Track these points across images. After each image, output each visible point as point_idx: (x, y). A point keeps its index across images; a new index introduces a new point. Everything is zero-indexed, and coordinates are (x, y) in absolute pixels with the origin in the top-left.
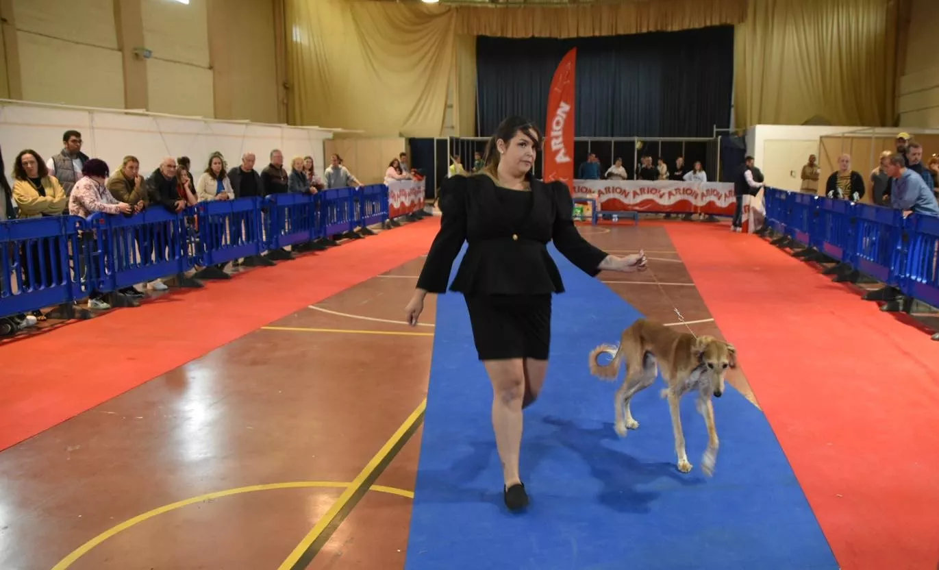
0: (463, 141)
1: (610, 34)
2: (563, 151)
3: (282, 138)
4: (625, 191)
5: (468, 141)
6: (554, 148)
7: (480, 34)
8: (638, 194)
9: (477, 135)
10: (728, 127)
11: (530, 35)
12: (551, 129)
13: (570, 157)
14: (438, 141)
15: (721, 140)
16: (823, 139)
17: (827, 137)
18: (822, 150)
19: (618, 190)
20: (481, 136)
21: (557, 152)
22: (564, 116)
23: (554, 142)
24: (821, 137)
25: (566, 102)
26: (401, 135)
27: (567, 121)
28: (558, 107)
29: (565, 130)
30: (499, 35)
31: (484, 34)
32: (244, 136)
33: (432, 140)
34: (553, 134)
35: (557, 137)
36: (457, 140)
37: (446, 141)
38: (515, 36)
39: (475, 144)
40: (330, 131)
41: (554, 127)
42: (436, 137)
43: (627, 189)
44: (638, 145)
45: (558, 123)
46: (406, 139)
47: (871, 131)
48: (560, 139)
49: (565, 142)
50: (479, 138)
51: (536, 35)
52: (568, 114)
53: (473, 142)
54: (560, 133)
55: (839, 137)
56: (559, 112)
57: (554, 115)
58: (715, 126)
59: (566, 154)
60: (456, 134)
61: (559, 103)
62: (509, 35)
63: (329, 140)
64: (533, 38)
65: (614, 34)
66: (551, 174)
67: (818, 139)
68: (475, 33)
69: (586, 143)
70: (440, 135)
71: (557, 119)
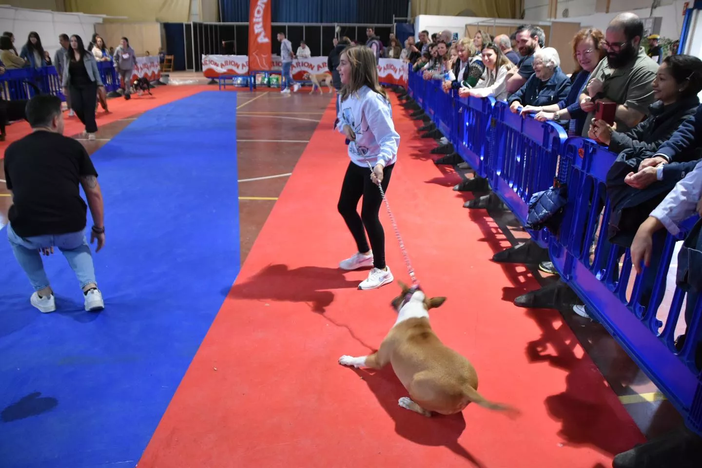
0: (206, 26)
2: (263, 34)
3: (53, 22)
4: (311, 65)
5: (211, 26)
6: (256, 31)
8: (321, 67)
9: (220, 21)
10: (407, 16)
12: (253, 16)
13: (268, 38)
14: (186, 25)
15: (396, 27)
16: (468, 27)
17: (470, 25)
18: (467, 33)
19: (306, 65)
20: (223, 21)
21: (258, 35)
22: (263, 6)
23: (255, 27)
24: (466, 26)
26: (157, 21)
29: (264, 17)
32: (14, 19)
33: (181, 25)
34: (255, 20)
35: (258, 23)
36: (201, 25)
37: (190, 25)
39: (218, 28)
40: (100, 17)
42: (185, 22)
43: (313, 64)
44: (337, 29)
45: (259, 12)
46: (161, 24)
47: (493, 21)
48: (261, 25)
49: (264, 27)
50: (222, 23)
52: (266, 4)
53: (216, 26)
54: (260, 20)
55: (475, 25)
56: (260, 3)
58: (394, 16)
59: (265, 37)
60: (198, 19)
63: (99, 24)
66: (254, 52)
67: (464, 26)
69: (302, 27)
70: (188, 21)
71: (258, 8)
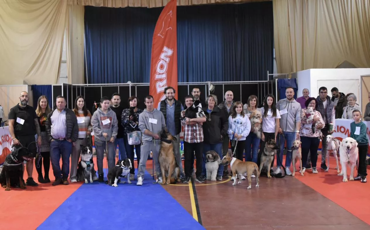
1: (187, 4)
7: (87, 4)
9: (86, 83)
11: (126, 6)
12: (155, 72)
14: (54, 86)
15: (278, 83)
17: (366, 76)
22: (168, 60)
23: (159, 84)
24: (362, 77)
25: (168, 47)
26: (25, 83)
27: (170, 65)
28: (161, 51)
29: (169, 73)
30: (102, 5)
31: (90, 5)
33: (51, 86)
34: (157, 77)
35: (161, 80)
36: (70, 86)
37: (61, 86)
38: (114, 6)
41: (158, 70)
42: (53, 84)
44: (211, 88)
45: (162, 67)
46: (29, 86)
48: (165, 82)
50: (87, 85)
51: (131, 5)
52: (171, 57)
53: (82, 87)
54: (164, 76)
56: (162, 56)
57: (158, 59)
60: (68, 82)
61: (162, 48)
62: (110, 6)
64: (128, 7)
65: (190, 4)
67: (360, 78)
68: (83, 4)
70: (57, 83)
71: (161, 62)
